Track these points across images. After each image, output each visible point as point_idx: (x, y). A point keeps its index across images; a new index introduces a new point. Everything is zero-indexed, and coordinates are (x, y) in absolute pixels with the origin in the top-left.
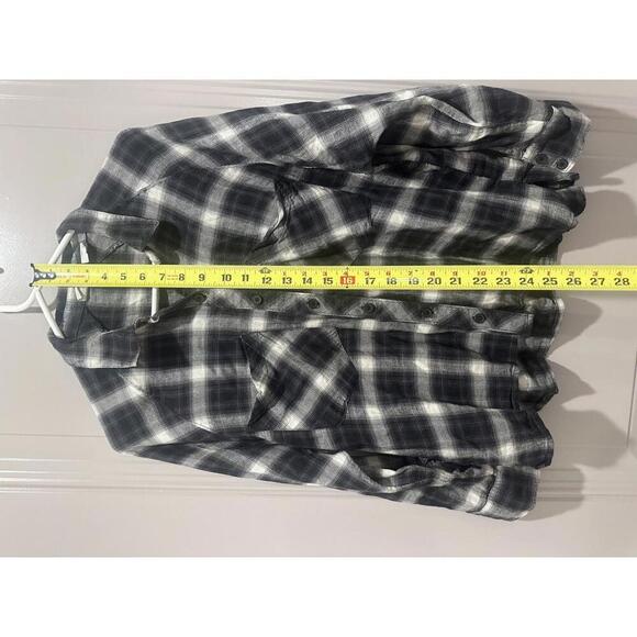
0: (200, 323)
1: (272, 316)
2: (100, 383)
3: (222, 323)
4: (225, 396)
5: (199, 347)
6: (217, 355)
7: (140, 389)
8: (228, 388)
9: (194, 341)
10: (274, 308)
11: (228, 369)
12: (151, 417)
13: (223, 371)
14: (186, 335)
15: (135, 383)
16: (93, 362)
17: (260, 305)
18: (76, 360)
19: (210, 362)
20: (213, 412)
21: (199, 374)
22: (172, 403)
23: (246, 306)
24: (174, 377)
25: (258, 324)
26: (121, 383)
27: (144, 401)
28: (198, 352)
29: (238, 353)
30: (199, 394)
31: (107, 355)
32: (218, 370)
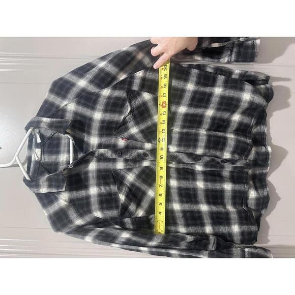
0: (93, 166)
1: (126, 161)
2: (47, 200)
3: (103, 166)
4: (107, 201)
5: (93, 178)
6: (102, 181)
7: (66, 201)
8: (108, 198)
9: (91, 175)
10: (127, 157)
11: (108, 188)
12: (72, 214)
13: (105, 189)
14: (86, 173)
15: (63, 198)
16: (44, 190)
17: (121, 156)
18: (35, 190)
19: (99, 185)
20: (102, 209)
21: (93, 191)
22: (81, 206)
23: (114, 156)
24: (82, 193)
25: (120, 165)
26: (56, 199)
27: (68, 207)
28: (92, 181)
29: (112, 180)
30: (94, 201)
31: (50, 186)
32: (103, 188)
